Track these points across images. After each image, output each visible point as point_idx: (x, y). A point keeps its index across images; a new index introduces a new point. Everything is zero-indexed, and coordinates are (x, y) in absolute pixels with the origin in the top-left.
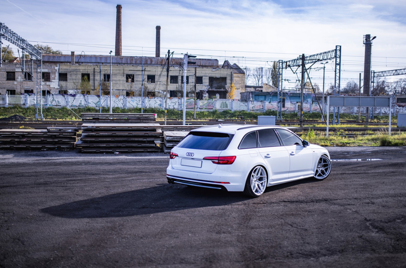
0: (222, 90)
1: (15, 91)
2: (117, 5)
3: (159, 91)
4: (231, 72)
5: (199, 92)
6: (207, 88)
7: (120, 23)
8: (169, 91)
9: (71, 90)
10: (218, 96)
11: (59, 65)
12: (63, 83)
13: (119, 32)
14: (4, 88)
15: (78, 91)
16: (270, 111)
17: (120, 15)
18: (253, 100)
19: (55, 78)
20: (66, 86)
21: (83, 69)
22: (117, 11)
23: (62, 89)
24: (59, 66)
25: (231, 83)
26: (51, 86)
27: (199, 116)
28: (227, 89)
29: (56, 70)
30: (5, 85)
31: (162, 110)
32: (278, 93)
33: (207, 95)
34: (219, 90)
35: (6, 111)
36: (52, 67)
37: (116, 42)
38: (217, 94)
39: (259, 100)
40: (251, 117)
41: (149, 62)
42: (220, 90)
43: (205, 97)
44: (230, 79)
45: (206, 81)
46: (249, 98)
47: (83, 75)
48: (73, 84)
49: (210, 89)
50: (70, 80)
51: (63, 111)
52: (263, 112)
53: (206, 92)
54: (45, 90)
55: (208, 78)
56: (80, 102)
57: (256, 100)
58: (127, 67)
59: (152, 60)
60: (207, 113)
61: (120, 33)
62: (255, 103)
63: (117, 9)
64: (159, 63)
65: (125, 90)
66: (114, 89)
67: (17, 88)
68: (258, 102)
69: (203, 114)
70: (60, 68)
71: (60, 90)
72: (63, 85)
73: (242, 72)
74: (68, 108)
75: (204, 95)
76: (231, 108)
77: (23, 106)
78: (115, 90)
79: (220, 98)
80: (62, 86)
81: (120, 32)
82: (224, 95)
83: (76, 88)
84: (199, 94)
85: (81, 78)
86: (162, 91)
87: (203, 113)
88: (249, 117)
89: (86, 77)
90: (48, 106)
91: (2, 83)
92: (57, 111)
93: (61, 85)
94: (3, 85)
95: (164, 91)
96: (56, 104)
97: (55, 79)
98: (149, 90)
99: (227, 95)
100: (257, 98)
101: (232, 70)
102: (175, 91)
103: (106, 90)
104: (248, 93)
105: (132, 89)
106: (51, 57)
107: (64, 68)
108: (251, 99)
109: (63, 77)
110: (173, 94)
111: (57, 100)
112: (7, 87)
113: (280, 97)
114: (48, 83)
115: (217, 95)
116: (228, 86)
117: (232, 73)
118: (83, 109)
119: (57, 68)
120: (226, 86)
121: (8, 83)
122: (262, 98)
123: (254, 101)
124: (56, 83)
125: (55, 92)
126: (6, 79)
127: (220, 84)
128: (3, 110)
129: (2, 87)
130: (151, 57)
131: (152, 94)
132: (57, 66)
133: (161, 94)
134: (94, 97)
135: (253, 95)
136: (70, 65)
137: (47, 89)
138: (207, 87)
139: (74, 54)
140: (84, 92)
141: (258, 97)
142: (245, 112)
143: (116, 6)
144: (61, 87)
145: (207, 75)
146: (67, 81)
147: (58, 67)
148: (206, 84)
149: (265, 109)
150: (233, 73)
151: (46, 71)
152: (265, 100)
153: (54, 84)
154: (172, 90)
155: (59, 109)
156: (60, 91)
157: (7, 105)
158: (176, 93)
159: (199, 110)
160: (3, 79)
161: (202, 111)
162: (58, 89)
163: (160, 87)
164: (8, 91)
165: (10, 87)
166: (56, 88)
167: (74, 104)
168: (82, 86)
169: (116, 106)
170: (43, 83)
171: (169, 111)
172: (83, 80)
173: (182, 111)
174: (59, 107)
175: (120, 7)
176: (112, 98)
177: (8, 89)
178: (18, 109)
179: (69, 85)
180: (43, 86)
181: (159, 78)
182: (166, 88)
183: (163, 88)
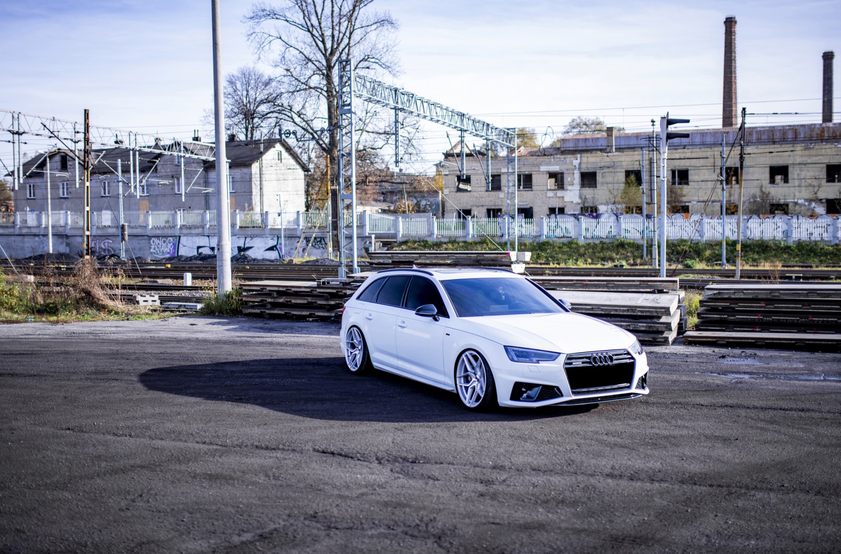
1: (500, 210)
2: (727, 19)
3: (796, 201)
7: (731, 56)
8: (824, 201)
9: (605, 204)
11: (581, 156)
12: (588, 192)
13: (731, 77)
14: (482, 206)
15: (617, 206)
17: (731, 39)
19: (573, 182)
20: (593, 198)
21: (629, 160)
22: (726, 30)
23: (586, 205)
24: (581, 158)
26: (566, 199)
29: (575, 166)
30: (483, 199)
31: (786, 244)
35: (468, 249)
36: (568, 160)
37: (724, 98)
41: (790, 135)
47: (628, 173)
48: (607, 192)
50: (602, 184)
51: (570, 248)
54: (554, 206)
56: (608, 229)
59: (798, 131)
61: (733, 78)
63: (726, 27)
65: (719, 201)
66: (694, 201)
67: (502, 205)
70: (583, 163)
71: (582, 206)
72: (587, 197)
74: (582, 242)
77: (498, 240)
78: (695, 203)
81: (733, 75)
83: (613, 200)
85: (623, 179)
86: (806, 200)
89: (634, 177)
90: (544, 238)
91: (479, 196)
92: (560, 248)
93: (584, 197)
94: (480, 199)
95: (810, 201)
96: (561, 235)
97: (573, 185)
98: (773, 199)
102: (837, 199)
103: (675, 202)
105: (732, 198)
106: (581, 141)
107: (590, 161)
109: (589, 179)
110: (834, 207)
111: (563, 226)
112: (487, 204)
114: (560, 193)
118: (610, 243)
119: (576, 162)
121: (489, 197)
124: (574, 192)
125: (573, 211)
128: (463, 247)
129: (478, 204)
130: (798, 126)
131: (779, 208)
132: (577, 159)
133: (803, 208)
134: (638, 218)
136: (602, 155)
137: (557, 205)
139: (612, 132)
140: (629, 208)
143: (724, 20)
144: (584, 200)
146: (596, 187)
147: (579, 159)
151: (555, 168)
154: (832, 196)
155: (564, 244)
156: (582, 208)
157: (470, 239)
158: (839, 203)
160: (480, 189)
162: (579, 203)
163: (800, 192)
164: (489, 211)
165: (491, 203)
166: (574, 202)
167: (597, 233)
168: (626, 197)
169: (685, 237)
170: (550, 194)
171: (803, 248)
172: (628, 183)
173: (837, 245)
174: (565, 240)
175: (732, 21)
176: (675, 219)
177: (489, 207)
178: (487, 245)
179: (599, 195)
180: (551, 199)
181: (798, 172)
182: (816, 193)
183: (807, 194)
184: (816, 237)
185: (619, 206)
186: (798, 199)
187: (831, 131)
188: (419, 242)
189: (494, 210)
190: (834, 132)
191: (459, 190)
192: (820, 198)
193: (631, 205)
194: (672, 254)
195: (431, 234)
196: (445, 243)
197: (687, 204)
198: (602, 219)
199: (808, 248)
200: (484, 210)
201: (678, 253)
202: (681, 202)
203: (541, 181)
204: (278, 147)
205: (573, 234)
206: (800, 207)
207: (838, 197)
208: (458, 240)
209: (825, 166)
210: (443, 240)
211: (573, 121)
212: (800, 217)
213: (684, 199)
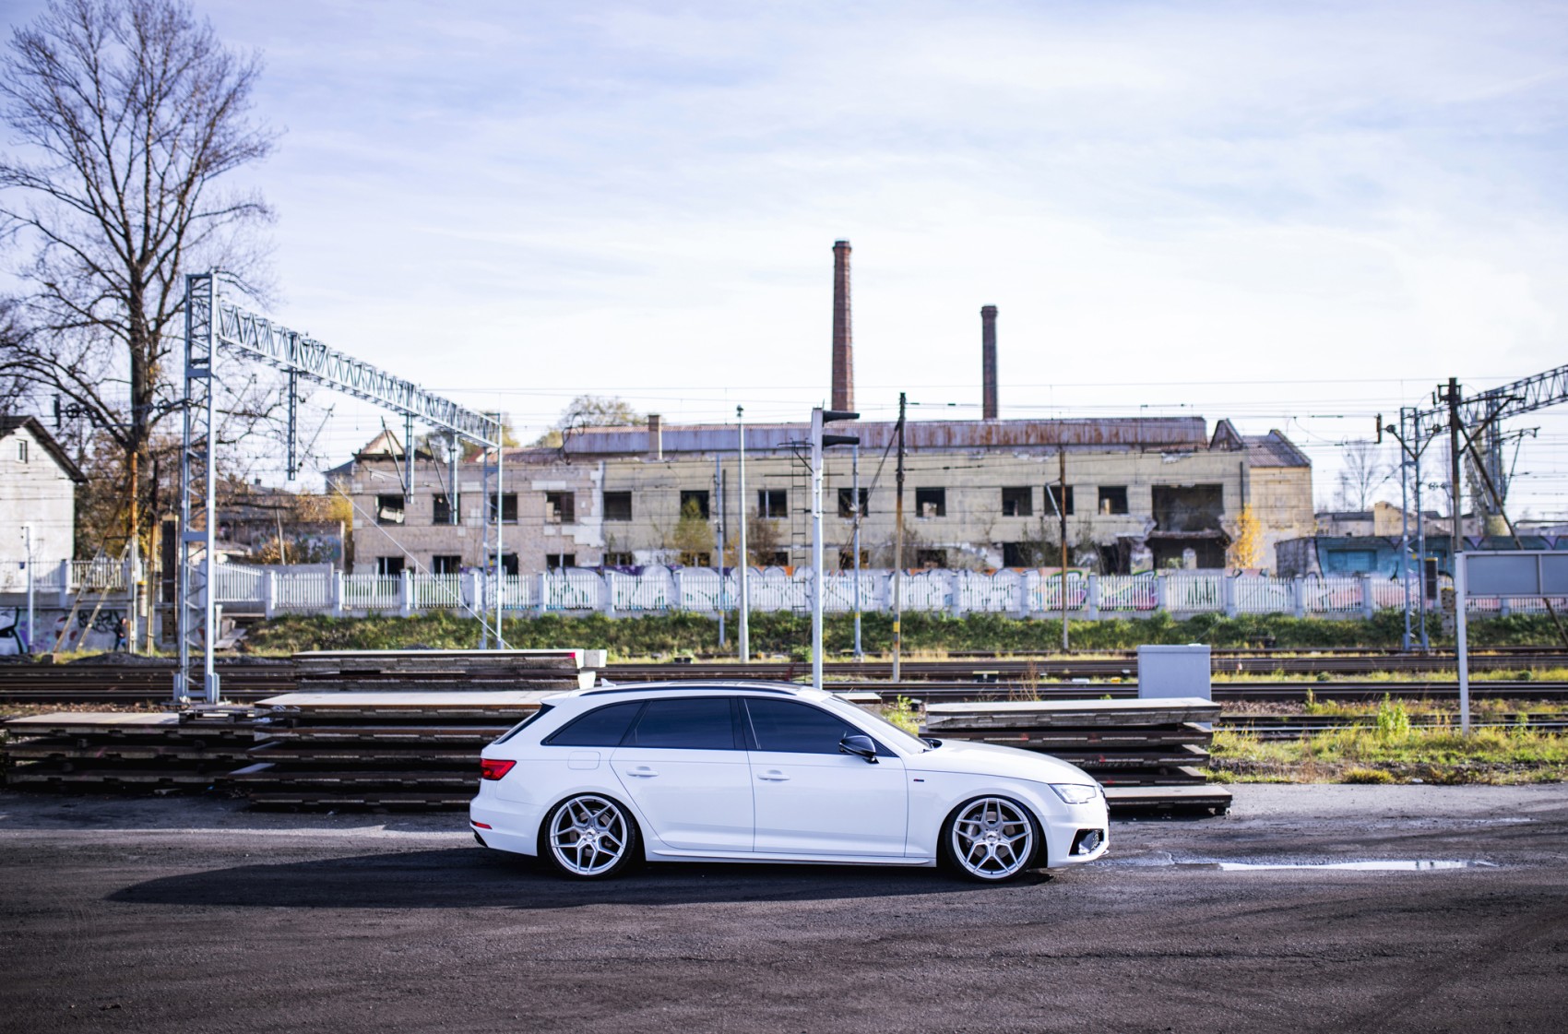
0: (1207, 532)
1: (457, 559)
2: (837, 243)
3: (958, 545)
4: (1241, 464)
5: (1114, 545)
6: (1145, 530)
7: (843, 304)
8: (1000, 546)
9: (646, 549)
10: (1190, 557)
11: (605, 464)
12: (617, 527)
14: (425, 551)
15: (668, 552)
16: (1388, 612)
17: (844, 276)
18: (1324, 570)
19: (589, 509)
20: (626, 538)
21: (687, 473)
22: (836, 261)
23: (614, 550)
24: (604, 469)
25: (1242, 507)
26: (578, 540)
27: (1095, 639)
28: (1227, 530)
29: (594, 482)
30: (427, 539)
31: (950, 618)
32: (1406, 538)
33: (1146, 555)
34: (1193, 534)
35: (403, 632)
36: (581, 472)
37: (834, 373)
38: (1188, 550)
39: (1348, 571)
40: (1308, 641)
41: (940, 440)
42: (1200, 533)
43: (1139, 563)
44: (1238, 491)
45: (1141, 502)
46: (1306, 565)
47: (686, 496)
48: (651, 529)
49: (1160, 533)
50: (642, 515)
51: (592, 628)
52: (1359, 616)
53: (1142, 546)
54: (555, 552)
55: (1148, 490)
56: (656, 595)
57: (1332, 569)
58: (840, 460)
59: (952, 431)
60: (1127, 627)
61: (848, 340)
62: (1331, 580)
63: (836, 256)
64: (978, 443)
65: (837, 545)
66: (797, 544)
67: (463, 550)
68: (1344, 577)
69: (1113, 631)
70: (607, 476)
71: (607, 552)
72: (615, 536)
73: (1300, 462)
74: (611, 616)
75: (1136, 556)
76: (1228, 605)
77: (458, 614)
78: (796, 547)
79: (1201, 565)
80: (612, 538)
81: (847, 335)
82: (1214, 552)
83: (660, 542)
84: (1116, 551)
85: (678, 507)
86: (973, 544)
87: (1112, 624)
88: (1299, 640)
89: (695, 502)
90: (543, 611)
91: (418, 532)
92: (572, 627)
93: (609, 536)
94: (422, 539)
95: (980, 545)
96: (573, 604)
97: (590, 515)
98: (922, 542)
99: (1229, 552)
100: (1340, 561)
101: (1238, 457)
102: (1019, 543)
103: (765, 546)
104: (1301, 545)
105: (858, 540)
107: (618, 474)
108: (1314, 567)
109: (618, 504)
110: (1016, 555)
111: (578, 588)
112: (434, 547)
113: (1415, 557)
114: (566, 529)
115: (1185, 554)
116: (1228, 518)
117: (1244, 468)
118: (662, 618)
119: (596, 476)
120: (1221, 518)
121: (438, 535)
122: (1360, 563)
123: (1327, 575)
124: (593, 527)
125: (591, 560)
126: (432, 520)
127: (1201, 510)
128: (393, 627)
129: (417, 548)
130: (951, 422)
131: (930, 558)
132: (597, 469)
133: (970, 557)
134: (707, 574)
135: (1320, 551)
136: (641, 463)
137: (561, 549)
138: (1145, 525)
139: (657, 424)
140: (688, 556)
141: (1341, 557)
142: (1281, 620)
143: (833, 245)
144: (610, 541)
145: (1145, 478)
146: (631, 519)
147: (601, 466)
148: (1141, 513)
149: (1367, 604)
150: (1246, 467)
151: (559, 485)
152: (1373, 568)
153: (589, 531)
154: (1011, 538)
155: (579, 620)
156: (605, 556)
157: (407, 612)
158: (1023, 550)
159: (1096, 615)
160: (420, 521)
161: (1110, 617)
162: (601, 548)
163: (963, 531)
164: (437, 560)
165: (443, 546)
166: (593, 545)
167: (636, 601)
168: (682, 537)
169: (787, 607)
170: (550, 530)
171: (977, 622)
172: (685, 513)
173: (1028, 619)
174: (581, 614)
175: (844, 248)
176: (771, 575)
177: (438, 554)
178: (440, 623)
179: (637, 532)
180: (551, 539)
181: (960, 497)
182: (987, 533)
183: (975, 534)
184: (994, 606)
185: (671, 553)
186: (962, 542)
187: (1002, 433)
188: (310, 618)
189: (446, 559)
190: (1006, 434)
191: (382, 521)
192: (993, 541)
193: (692, 551)
194: (768, 636)
195: (332, 604)
196: (360, 620)
197: (785, 550)
198: (646, 577)
199: (985, 624)
200: (429, 559)
201: (778, 635)
202: (775, 546)
203: (534, 507)
204: (22, 433)
205: (594, 602)
206: (965, 555)
207: (1021, 540)
208: (384, 614)
209: (1000, 490)
210: (356, 614)
211: (577, 401)
212: (969, 573)
213: (780, 541)
